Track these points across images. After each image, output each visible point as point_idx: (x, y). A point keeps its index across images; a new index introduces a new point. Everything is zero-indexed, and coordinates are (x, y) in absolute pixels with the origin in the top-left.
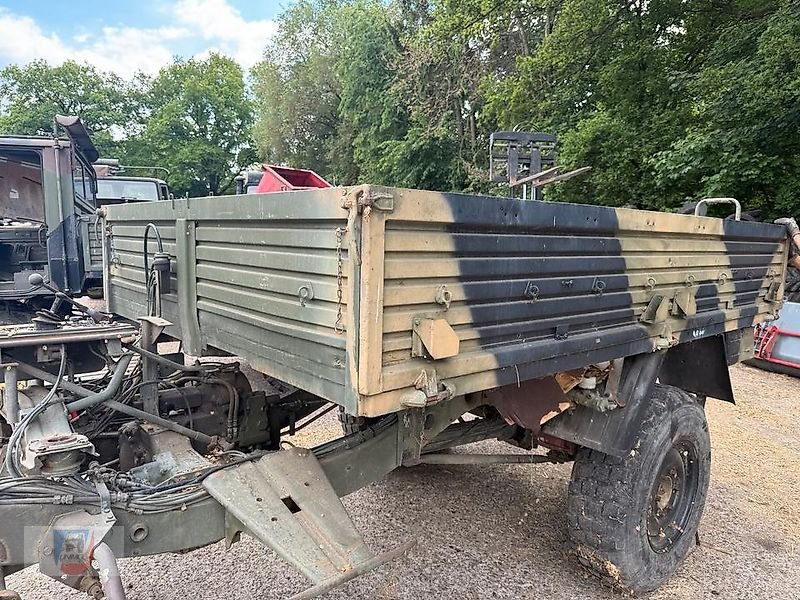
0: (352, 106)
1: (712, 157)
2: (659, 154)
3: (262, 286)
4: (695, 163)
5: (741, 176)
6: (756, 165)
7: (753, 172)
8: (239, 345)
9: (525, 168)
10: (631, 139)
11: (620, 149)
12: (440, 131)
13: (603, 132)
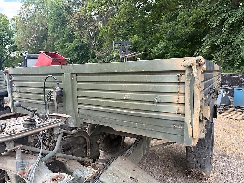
0: (53, 31)
1: (167, 49)
2: (154, 48)
3: (125, 98)
4: (163, 50)
5: (175, 54)
6: (179, 51)
7: (178, 53)
8: (106, 121)
9: (124, 52)
10: (144, 43)
11: (142, 46)
12: (85, 40)
13: (137, 41)
